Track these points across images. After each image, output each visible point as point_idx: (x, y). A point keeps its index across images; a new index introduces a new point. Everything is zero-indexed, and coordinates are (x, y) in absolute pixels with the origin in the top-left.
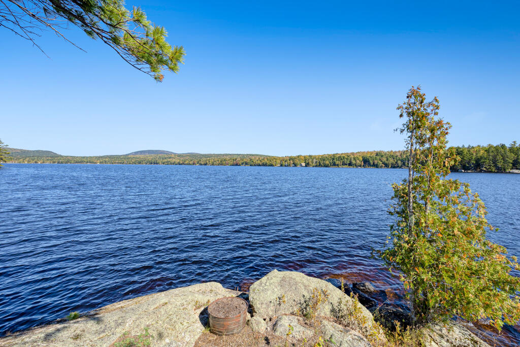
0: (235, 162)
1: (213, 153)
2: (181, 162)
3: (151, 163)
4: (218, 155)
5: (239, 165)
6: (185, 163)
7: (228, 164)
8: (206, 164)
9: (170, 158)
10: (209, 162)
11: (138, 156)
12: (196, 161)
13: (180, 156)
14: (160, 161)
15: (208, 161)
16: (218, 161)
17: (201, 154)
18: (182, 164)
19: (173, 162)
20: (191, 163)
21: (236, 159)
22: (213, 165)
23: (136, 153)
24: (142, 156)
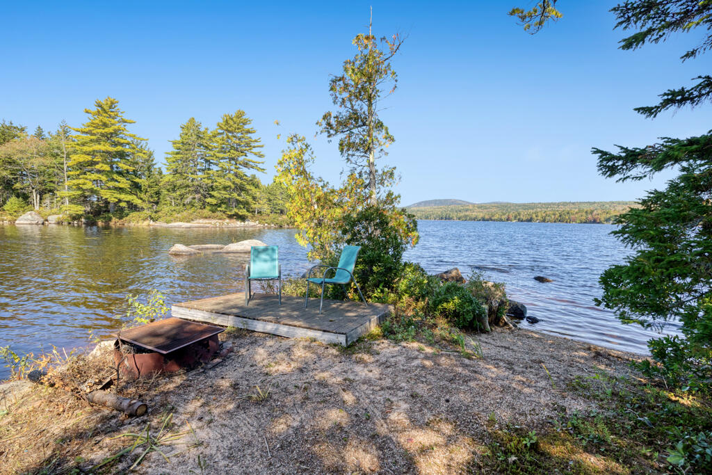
0: (590, 216)
1: (537, 202)
2: (487, 217)
3: (442, 218)
4: (550, 204)
5: (600, 223)
6: (493, 218)
7: (574, 221)
8: (530, 220)
9: (467, 210)
10: (536, 216)
11: (422, 208)
12: (512, 215)
13: (481, 207)
14: (454, 215)
15: (534, 216)
16: (554, 215)
17: (516, 205)
18: (488, 220)
19: (473, 216)
20: (503, 217)
21: (592, 212)
22: (544, 221)
23: (419, 204)
24: (428, 208)
